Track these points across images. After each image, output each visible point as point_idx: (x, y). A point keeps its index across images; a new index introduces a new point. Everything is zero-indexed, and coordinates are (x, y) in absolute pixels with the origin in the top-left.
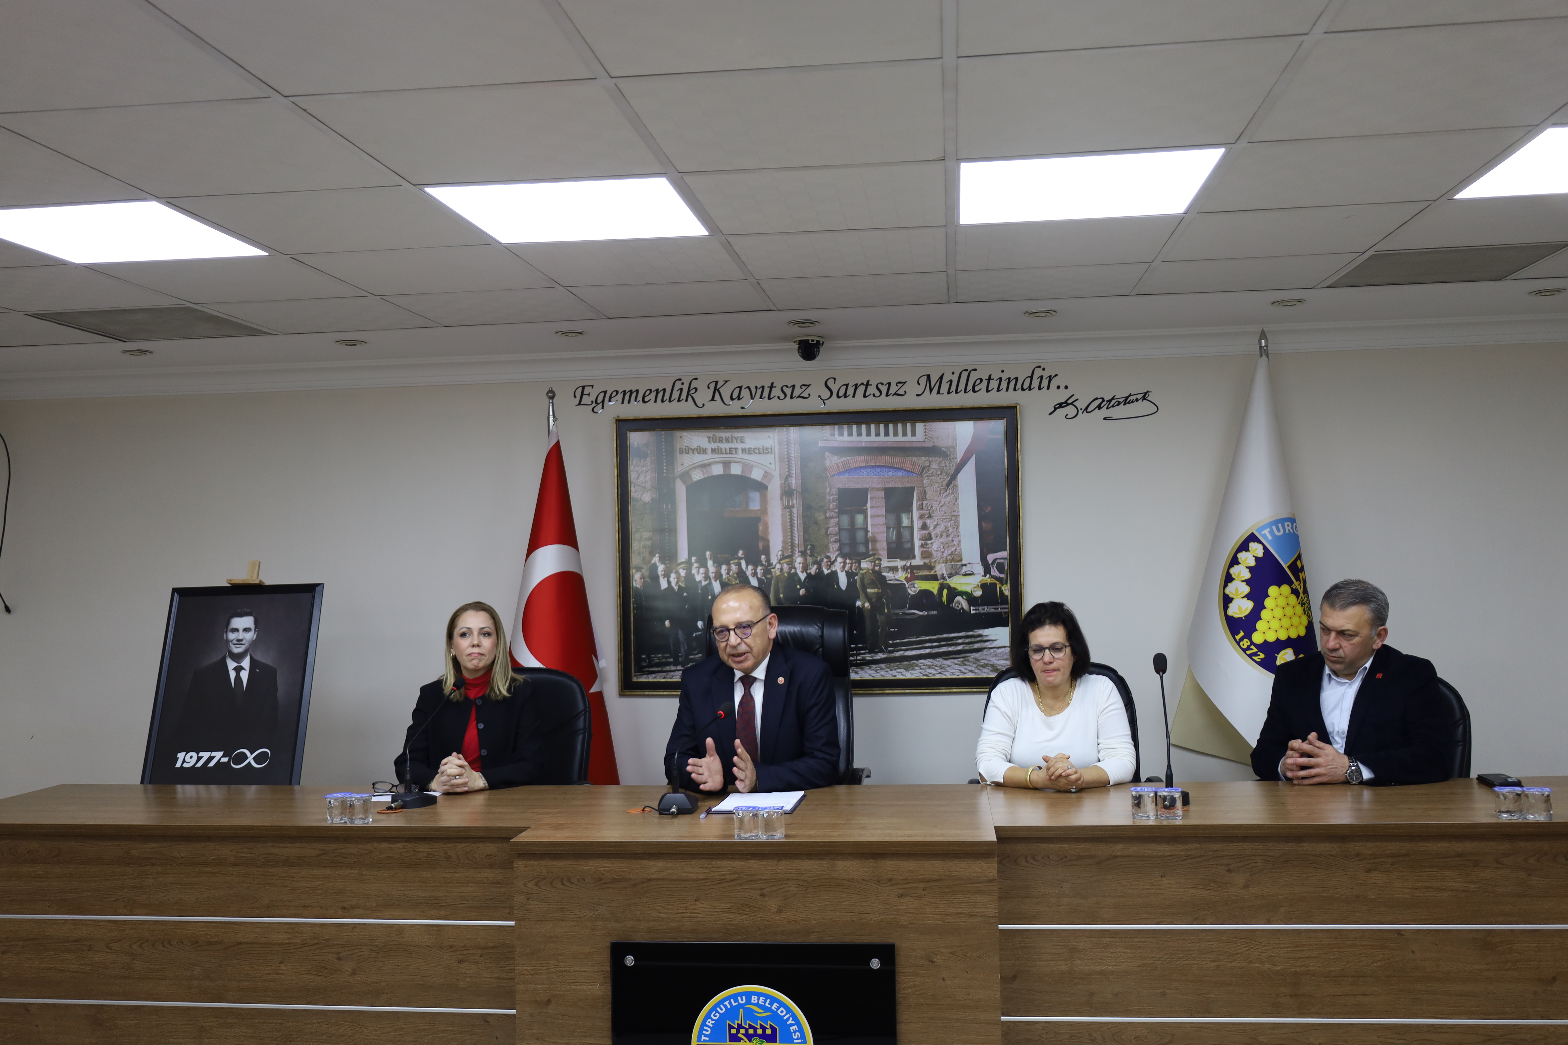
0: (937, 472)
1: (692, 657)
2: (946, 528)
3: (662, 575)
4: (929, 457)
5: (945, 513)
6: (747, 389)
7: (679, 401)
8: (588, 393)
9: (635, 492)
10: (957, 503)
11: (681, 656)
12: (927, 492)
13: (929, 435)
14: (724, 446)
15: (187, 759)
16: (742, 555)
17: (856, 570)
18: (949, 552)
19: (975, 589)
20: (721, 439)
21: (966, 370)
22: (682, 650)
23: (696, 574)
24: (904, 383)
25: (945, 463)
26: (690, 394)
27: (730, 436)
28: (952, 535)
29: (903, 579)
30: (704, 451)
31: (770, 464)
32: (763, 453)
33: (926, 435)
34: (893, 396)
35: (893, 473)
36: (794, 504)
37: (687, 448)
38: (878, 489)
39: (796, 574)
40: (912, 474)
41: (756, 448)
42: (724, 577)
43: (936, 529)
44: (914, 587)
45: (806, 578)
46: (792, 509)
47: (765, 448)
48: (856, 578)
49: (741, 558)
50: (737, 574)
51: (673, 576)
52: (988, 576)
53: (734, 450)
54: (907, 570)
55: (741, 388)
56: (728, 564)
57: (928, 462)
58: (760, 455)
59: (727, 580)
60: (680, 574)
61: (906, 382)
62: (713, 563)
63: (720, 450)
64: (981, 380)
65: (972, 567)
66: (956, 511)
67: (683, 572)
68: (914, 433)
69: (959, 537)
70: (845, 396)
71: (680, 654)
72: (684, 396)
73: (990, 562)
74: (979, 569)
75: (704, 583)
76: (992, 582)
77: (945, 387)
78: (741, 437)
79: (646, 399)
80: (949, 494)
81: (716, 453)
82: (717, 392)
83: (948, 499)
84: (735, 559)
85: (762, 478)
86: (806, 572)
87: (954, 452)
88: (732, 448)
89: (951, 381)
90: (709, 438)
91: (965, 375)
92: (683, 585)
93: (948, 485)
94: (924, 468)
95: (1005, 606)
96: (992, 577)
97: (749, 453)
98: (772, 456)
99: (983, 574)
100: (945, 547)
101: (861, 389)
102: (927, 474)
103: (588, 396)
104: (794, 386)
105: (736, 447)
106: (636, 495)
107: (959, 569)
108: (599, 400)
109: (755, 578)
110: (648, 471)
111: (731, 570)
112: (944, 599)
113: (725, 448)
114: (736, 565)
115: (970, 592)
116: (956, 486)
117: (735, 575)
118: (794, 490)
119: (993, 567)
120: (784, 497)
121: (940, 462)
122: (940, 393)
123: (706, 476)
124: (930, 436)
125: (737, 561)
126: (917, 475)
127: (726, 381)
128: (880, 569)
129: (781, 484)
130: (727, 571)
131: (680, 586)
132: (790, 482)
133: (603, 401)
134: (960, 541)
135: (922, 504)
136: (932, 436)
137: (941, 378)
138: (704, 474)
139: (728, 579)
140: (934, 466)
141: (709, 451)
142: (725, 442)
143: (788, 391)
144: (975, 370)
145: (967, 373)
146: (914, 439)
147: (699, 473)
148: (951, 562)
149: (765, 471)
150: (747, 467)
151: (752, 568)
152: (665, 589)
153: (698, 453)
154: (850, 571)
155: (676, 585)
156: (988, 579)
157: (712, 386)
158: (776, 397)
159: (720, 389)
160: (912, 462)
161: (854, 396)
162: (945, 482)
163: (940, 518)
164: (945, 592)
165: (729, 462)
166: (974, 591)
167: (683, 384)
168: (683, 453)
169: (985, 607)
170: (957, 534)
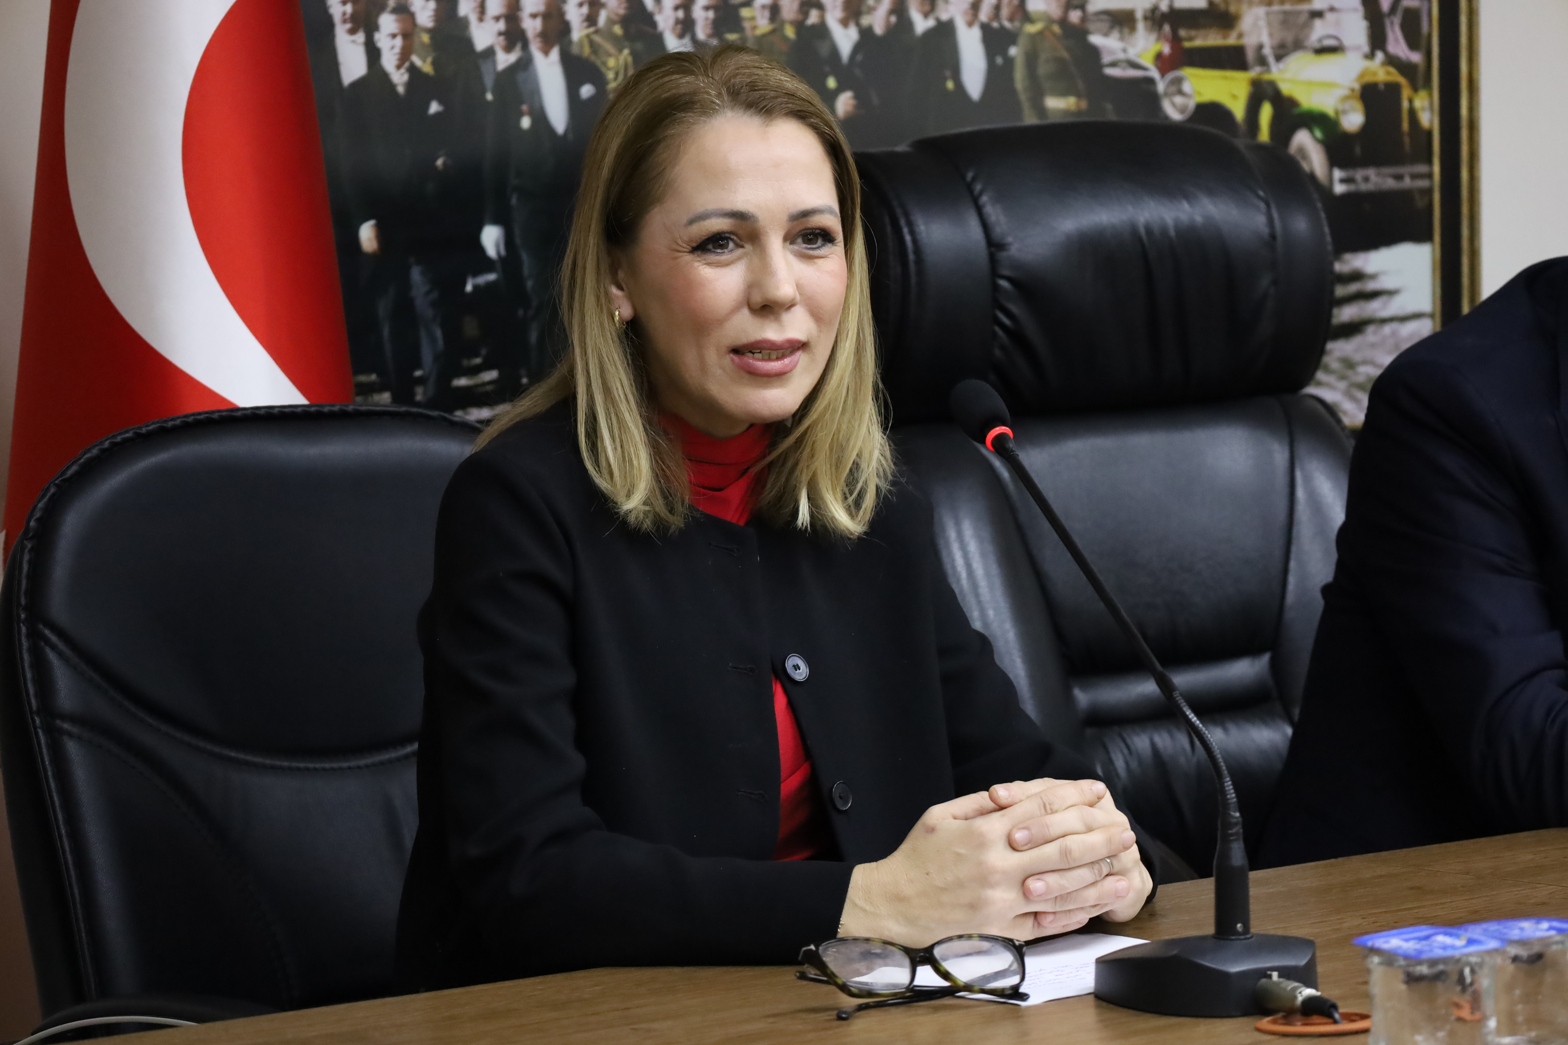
1: (462, 382)
3: (345, 21)
11: (421, 381)
17: (1011, 19)
19: (1347, 105)
22: (427, 355)
23: (473, 19)
29: (1147, 61)
39: (822, 31)
44: (1180, 92)
45: (857, 48)
48: (1013, 51)
51: (388, 23)
54: (1160, 27)
60: (412, 16)
65: (1338, 23)
67: (424, 8)
71: (418, 373)
74: (1356, 29)
75: (504, 60)
76: (1389, 77)
86: (858, 24)
92: (426, 66)
95: (1422, 168)
96: (1392, 61)
111: (603, 6)
112: (1264, 135)
115: (1333, 114)
117: (618, 30)
128: (1084, 19)
131: (413, 70)
139: (592, 44)
152: (357, 84)
154: (995, 25)
155: (399, 67)
156: (1378, 69)
164: (1266, 112)
166: (1343, 111)
169: (1371, 172)
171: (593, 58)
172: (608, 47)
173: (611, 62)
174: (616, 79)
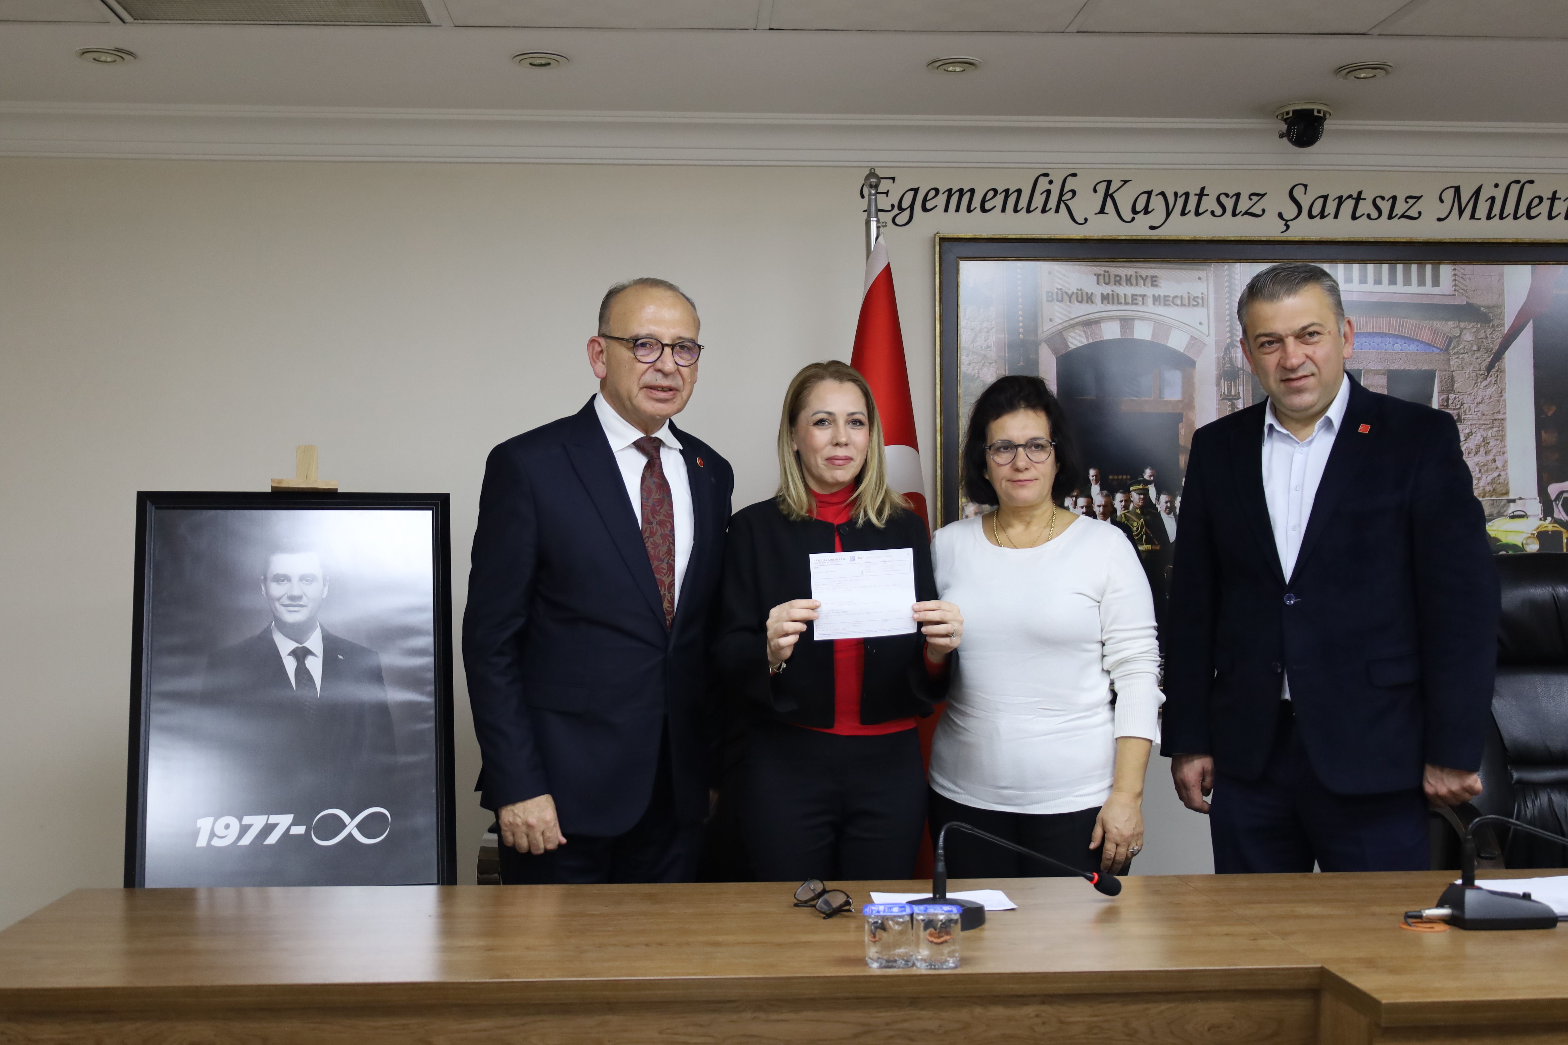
0: (1472, 347)
2: (1484, 439)
4: (1460, 321)
5: (1483, 414)
6: (1160, 197)
7: (1044, 211)
8: (886, 191)
9: (969, 364)
10: (1502, 398)
12: (1455, 379)
13: (1460, 285)
14: (1124, 290)
15: (219, 829)
16: (1150, 476)
18: (1489, 479)
19: (1529, 541)
20: (1118, 278)
21: (1518, 182)
24: (1419, 198)
25: (1485, 332)
26: (1063, 201)
27: (1134, 274)
28: (1494, 452)
30: (1090, 299)
31: (1201, 323)
32: (1189, 305)
33: (1455, 285)
34: (1399, 218)
35: (1401, 345)
36: (1239, 393)
37: (1060, 292)
38: (1377, 372)
40: (1432, 348)
41: (1176, 297)
42: (1119, 514)
43: (1468, 440)
46: (1235, 401)
47: (1192, 297)
49: (1147, 483)
50: (1141, 508)
52: (1549, 519)
53: (1140, 299)
55: (1149, 193)
56: (1127, 492)
57: (1458, 330)
58: (1183, 308)
59: (1124, 519)
61: (1422, 196)
62: (1101, 489)
63: (1115, 297)
64: (1541, 199)
65: (1524, 505)
66: (1502, 413)
68: (1436, 282)
69: (1505, 455)
70: (1322, 215)
72: (1052, 203)
73: (1553, 497)
74: (1535, 507)
76: (1555, 529)
77: (1482, 209)
78: (1152, 277)
79: (988, 206)
80: (1490, 383)
81: (1109, 303)
82: (1109, 200)
83: (1489, 392)
84: (1139, 483)
85: (1186, 347)
87: (1500, 315)
88: (1136, 295)
89: (1493, 199)
90: (1098, 275)
91: (1515, 189)
93: (1489, 368)
94: (1451, 340)
96: (1556, 521)
97: (1165, 305)
98: (1204, 310)
99: (1542, 516)
100: (1482, 471)
101: (1348, 205)
102: (1455, 350)
103: (885, 195)
104: (1238, 195)
105: (1143, 293)
106: (971, 369)
107: (1505, 505)
108: (906, 203)
109: (1172, 515)
110: (993, 328)
113: (1125, 295)
114: (1140, 494)
115: (1521, 545)
116: (1501, 371)
117: (1138, 511)
118: (1240, 369)
119: (1557, 505)
120: (1223, 381)
121: (1478, 331)
122: (1476, 217)
123: (1091, 341)
124: (1463, 287)
125: (1141, 487)
126: (1441, 350)
127: (1126, 182)
129: (1218, 358)
130: (1123, 503)
132: (1233, 355)
133: (912, 206)
134: (1506, 462)
135: (1448, 399)
136: (1465, 288)
137: (1477, 193)
138: (1087, 338)
139: (1126, 517)
140: (1468, 337)
141: (1098, 299)
142: (1125, 284)
143: (1229, 203)
144: (1532, 182)
145: (1518, 186)
146: (1436, 290)
147: (1080, 335)
148: (1491, 496)
149: (1191, 336)
150: (1163, 328)
151: (1167, 499)
153: (1078, 301)
156: (1548, 525)
157: (1102, 188)
158: (1209, 213)
159: (1114, 195)
160: (1432, 329)
161: (1336, 217)
162: (1485, 364)
163: (1474, 422)
165: (1130, 319)
166: (1527, 544)
167: (1051, 182)
168: (1052, 300)
170: (1502, 450)
171: (1126, 522)
172: (1134, 518)
173: (1135, 524)
174: (1137, 531)
